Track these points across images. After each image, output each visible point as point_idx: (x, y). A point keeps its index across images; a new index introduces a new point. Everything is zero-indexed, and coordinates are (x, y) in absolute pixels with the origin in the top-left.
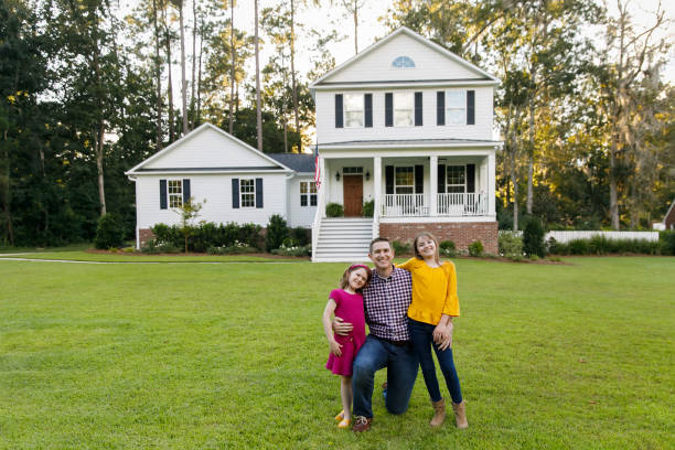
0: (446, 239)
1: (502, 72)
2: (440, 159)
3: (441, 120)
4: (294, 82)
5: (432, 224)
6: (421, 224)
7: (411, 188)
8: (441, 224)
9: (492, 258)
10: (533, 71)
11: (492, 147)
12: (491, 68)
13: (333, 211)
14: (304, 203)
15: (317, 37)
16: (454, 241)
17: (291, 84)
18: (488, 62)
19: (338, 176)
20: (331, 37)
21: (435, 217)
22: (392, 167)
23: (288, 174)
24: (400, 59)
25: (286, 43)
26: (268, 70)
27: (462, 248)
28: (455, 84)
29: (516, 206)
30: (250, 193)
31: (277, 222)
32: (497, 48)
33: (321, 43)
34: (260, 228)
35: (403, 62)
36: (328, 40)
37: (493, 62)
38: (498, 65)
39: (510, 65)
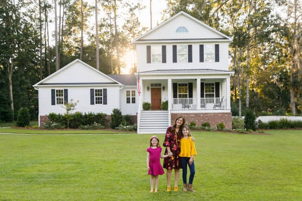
0: (205, 122)
1: (231, 27)
2: (201, 80)
3: (202, 60)
4: (116, 30)
5: (198, 114)
6: (192, 114)
7: (187, 95)
8: (202, 114)
9: (229, 131)
10: (248, 29)
11: (229, 74)
12: (225, 24)
13: (146, 107)
14: (128, 102)
15: (129, 7)
16: (210, 122)
18: (224, 21)
19: (148, 88)
20: (137, 7)
21: (199, 110)
22: (177, 83)
23: (120, 87)
24: (180, 28)
25: (112, 10)
26: (102, 26)
27: (214, 126)
28: (209, 41)
29: (240, 101)
30: (100, 97)
31: (117, 113)
32: (229, 14)
33: (131, 10)
34: (106, 115)
35: (182, 29)
36: (135, 9)
37: (226, 22)
38: (230, 23)
39: (236, 23)
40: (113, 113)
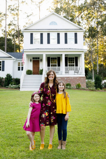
0: (68, 83)
3: (66, 42)
4: (18, 29)
5: (63, 77)
7: (56, 65)
8: (66, 77)
9: (84, 89)
10: (97, 27)
11: (83, 51)
12: (84, 25)
13: (29, 73)
14: (19, 69)
16: (71, 83)
17: (17, 30)
18: (83, 24)
19: (31, 60)
21: (64, 75)
22: (50, 57)
23: (14, 59)
24: (52, 22)
25: (16, 16)
26: (10, 25)
27: (73, 86)
28: (71, 30)
31: (9, 76)
32: (86, 19)
33: (28, 16)
34: (3, 78)
35: (53, 23)
36: (30, 16)
37: (85, 24)
38: (86, 25)
39: (90, 25)
40: (6, 77)
